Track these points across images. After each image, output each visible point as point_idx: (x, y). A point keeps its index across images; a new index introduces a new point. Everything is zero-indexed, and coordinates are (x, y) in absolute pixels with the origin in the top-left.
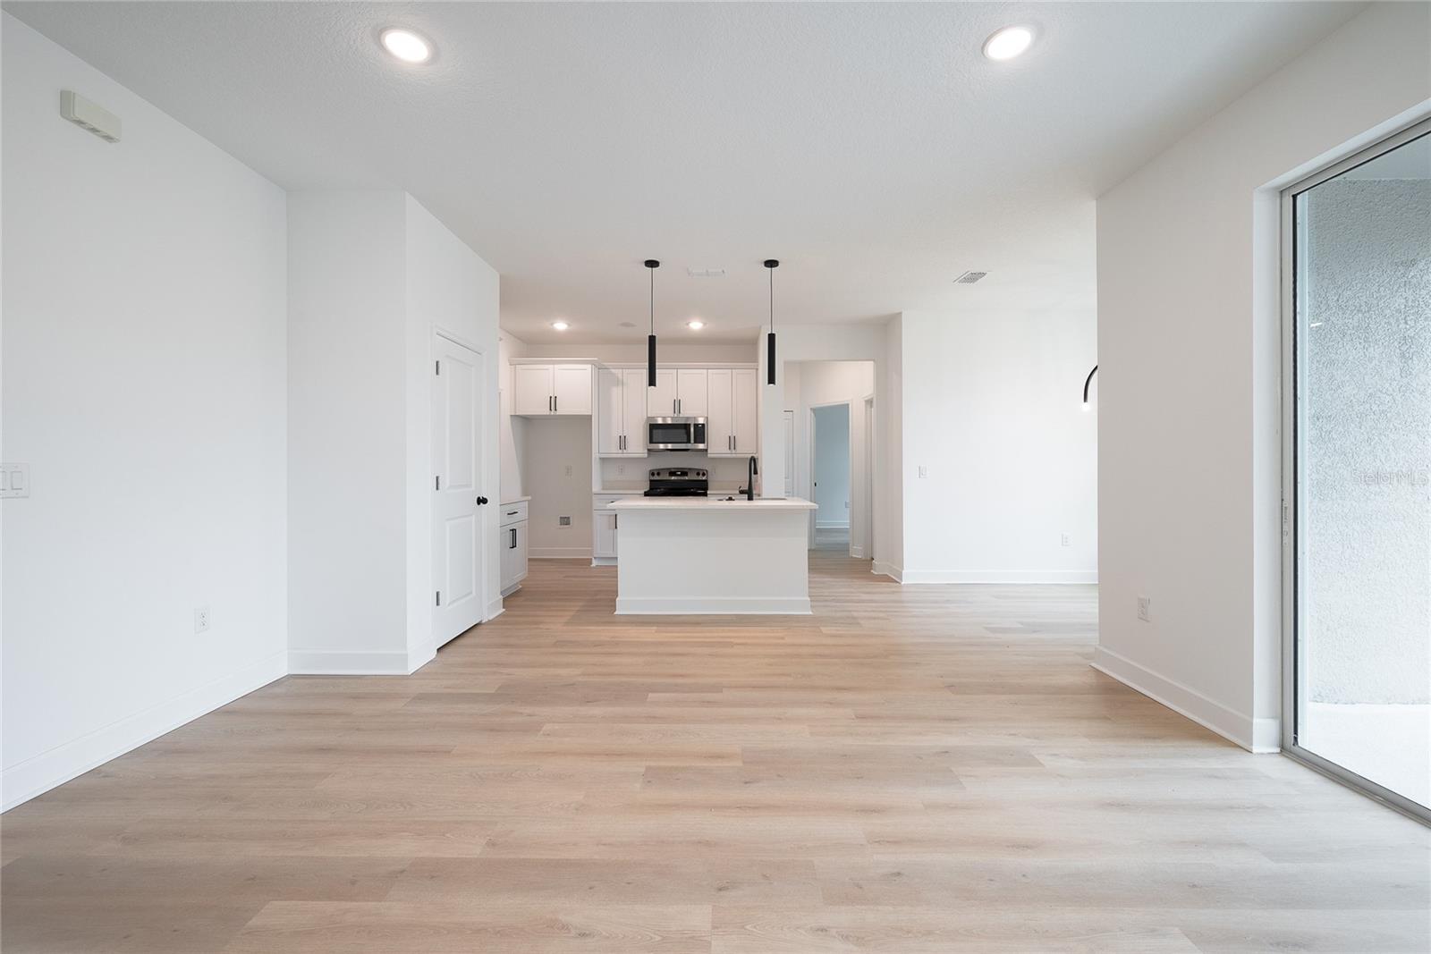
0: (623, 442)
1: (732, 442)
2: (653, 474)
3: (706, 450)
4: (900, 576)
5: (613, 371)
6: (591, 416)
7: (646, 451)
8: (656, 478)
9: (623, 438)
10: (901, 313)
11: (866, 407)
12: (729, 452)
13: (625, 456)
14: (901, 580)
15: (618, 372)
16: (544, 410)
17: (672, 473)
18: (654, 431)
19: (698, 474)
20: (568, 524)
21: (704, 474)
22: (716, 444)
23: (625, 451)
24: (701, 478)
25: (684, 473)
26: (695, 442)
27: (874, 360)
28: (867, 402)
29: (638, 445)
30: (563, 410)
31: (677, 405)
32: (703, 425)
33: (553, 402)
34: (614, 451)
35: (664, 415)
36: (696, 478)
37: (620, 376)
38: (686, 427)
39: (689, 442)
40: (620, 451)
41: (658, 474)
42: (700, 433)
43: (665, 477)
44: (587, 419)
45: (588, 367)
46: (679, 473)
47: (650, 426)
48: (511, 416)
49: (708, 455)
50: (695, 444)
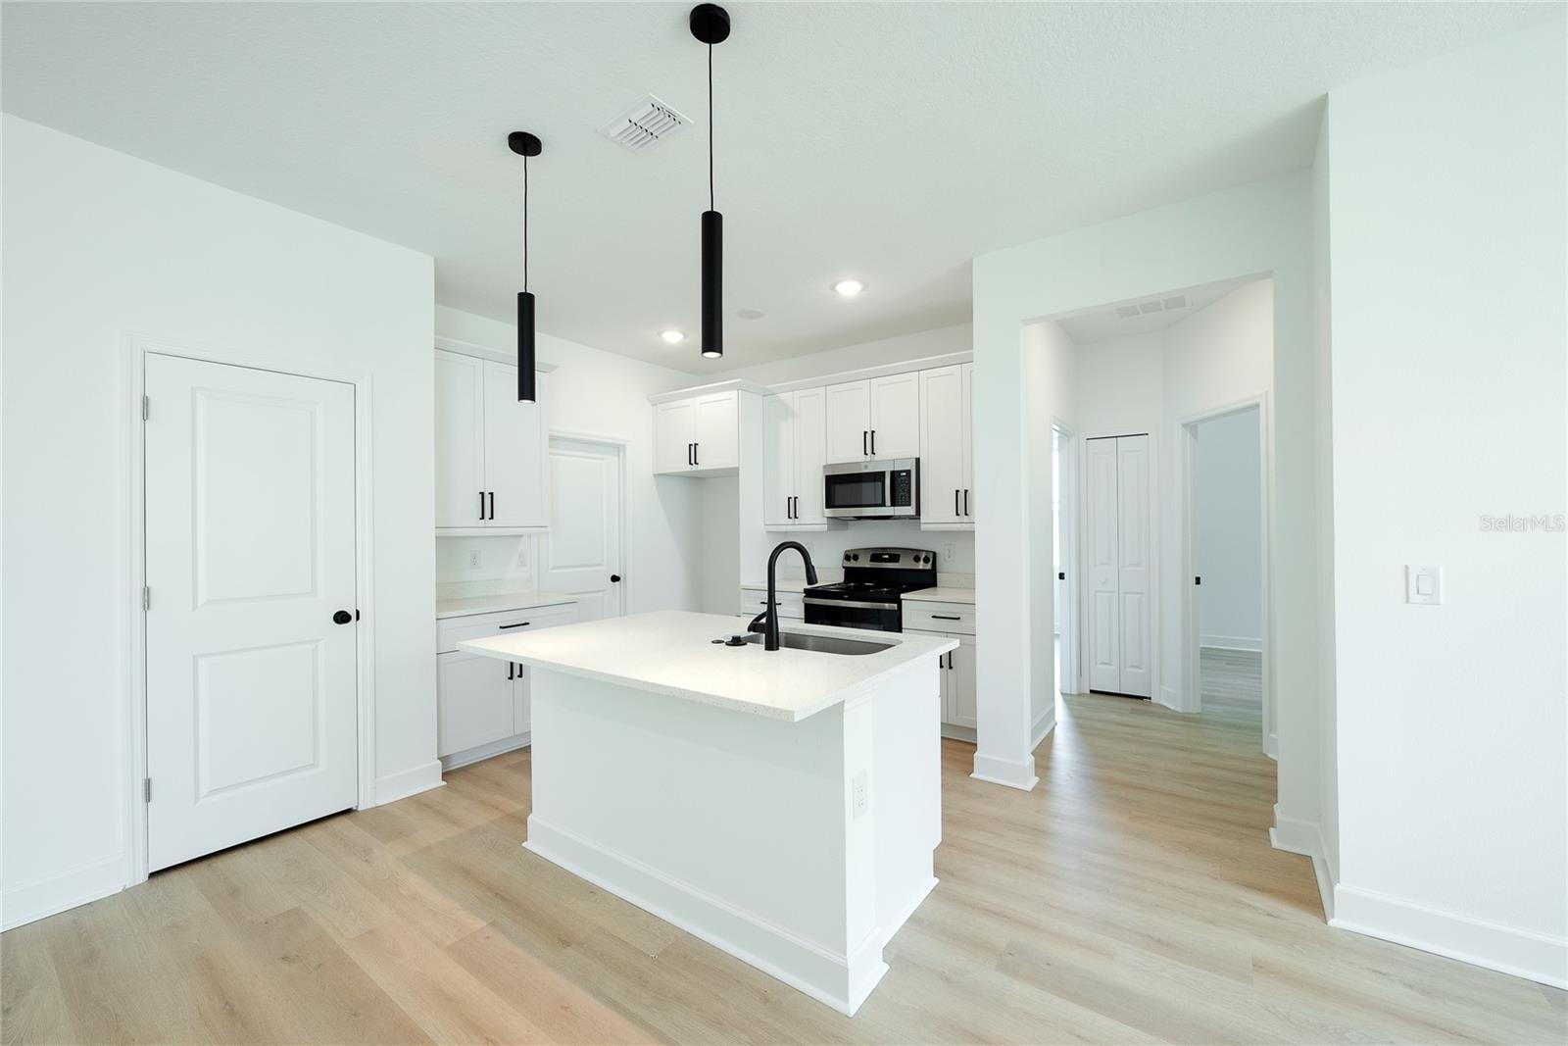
0: (792, 508)
1: (962, 502)
2: (847, 558)
3: (920, 517)
5: (782, 396)
6: (738, 469)
7: (825, 521)
8: (852, 564)
10: (1327, 94)
12: (957, 519)
13: (798, 528)
16: (685, 465)
17: (877, 555)
18: (834, 488)
19: (917, 559)
21: (925, 559)
22: (936, 509)
23: (796, 521)
24: (925, 566)
25: (895, 558)
26: (893, 505)
29: (815, 511)
30: (706, 462)
31: (869, 439)
33: (693, 452)
34: (781, 521)
35: (850, 456)
36: (915, 565)
38: (880, 477)
39: (883, 504)
40: (789, 521)
41: (855, 558)
42: (902, 486)
43: (864, 563)
44: (731, 475)
45: (733, 394)
46: (887, 557)
47: (828, 478)
48: (655, 475)
49: (923, 527)
50: (896, 508)
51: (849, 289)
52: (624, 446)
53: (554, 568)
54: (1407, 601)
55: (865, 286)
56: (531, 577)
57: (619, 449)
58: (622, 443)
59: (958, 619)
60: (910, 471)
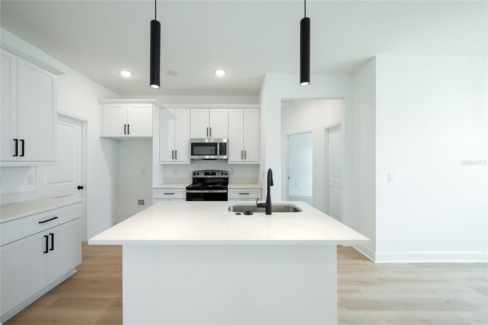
0: (174, 154)
1: (244, 155)
2: (195, 174)
3: (227, 159)
4: (374, 256)
5: (169, 110)
6: (152, 138)
7: (189, 160)
8: (197, 176)
9: (174, 152)
10: (376, 56)
11: (325, 133)
12: (242, 160)
13: (176, 163)
14: (375, 260)
15: (172, 111)
16: (120, 134)
17: (207, 173)
18: (195, 148)
19: (222, 174)
20: (143, 204)
21: (226, 174)
22: (233, 156)
23: (176, 160)
24: (224, 176)
25: (214, 173)
26: (220, 155)
27: (342, 99)
28: (325, 130)
29: (184, 156)
30: (133, 133)
31: (209, 131)
32: (225, 144)
33: (127, 128)
34: (169, 159)
35: (201, 136)
36: (221, 176)
37: (173, 113)
38: (215, 144)
39: (216, 154)
40: (173, 160)
41: (198, 174)
42: (223, 148)
43: (202, 176)
44: (149, 140)
45: (151, 105)
46: (211, 173)
47: (192, 144)
48: (100, 137)
49: (229, 162)
50: (221, 156)
51: (220, 73)
52: (86, 122)
53: (47, 184)
54: (389, 181)
55: (226, 73)
56: (36, 190)
57: (82, 123)
58: (86, 120)
59: (248, 194)
60: (226, 143)
